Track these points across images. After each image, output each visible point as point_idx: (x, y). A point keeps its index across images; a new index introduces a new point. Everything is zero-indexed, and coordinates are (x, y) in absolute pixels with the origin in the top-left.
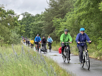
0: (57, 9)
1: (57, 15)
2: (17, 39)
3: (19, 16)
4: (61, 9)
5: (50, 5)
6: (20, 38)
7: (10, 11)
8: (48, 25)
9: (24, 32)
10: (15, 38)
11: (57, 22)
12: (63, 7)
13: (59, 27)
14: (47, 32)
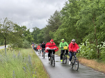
0: (53, 26)
1: (54, 29)
2: (28, 45)
3: (29, 29)
4: (56, 26)
5: (49, 23)
6: (29, 44)
7: (23, 27)
8: (48, 36)
9: (34, 40)
10: (26, 44)
11: (52, 34)
12: (58, 25)
13: (53, 38)
14: (47, 41)
